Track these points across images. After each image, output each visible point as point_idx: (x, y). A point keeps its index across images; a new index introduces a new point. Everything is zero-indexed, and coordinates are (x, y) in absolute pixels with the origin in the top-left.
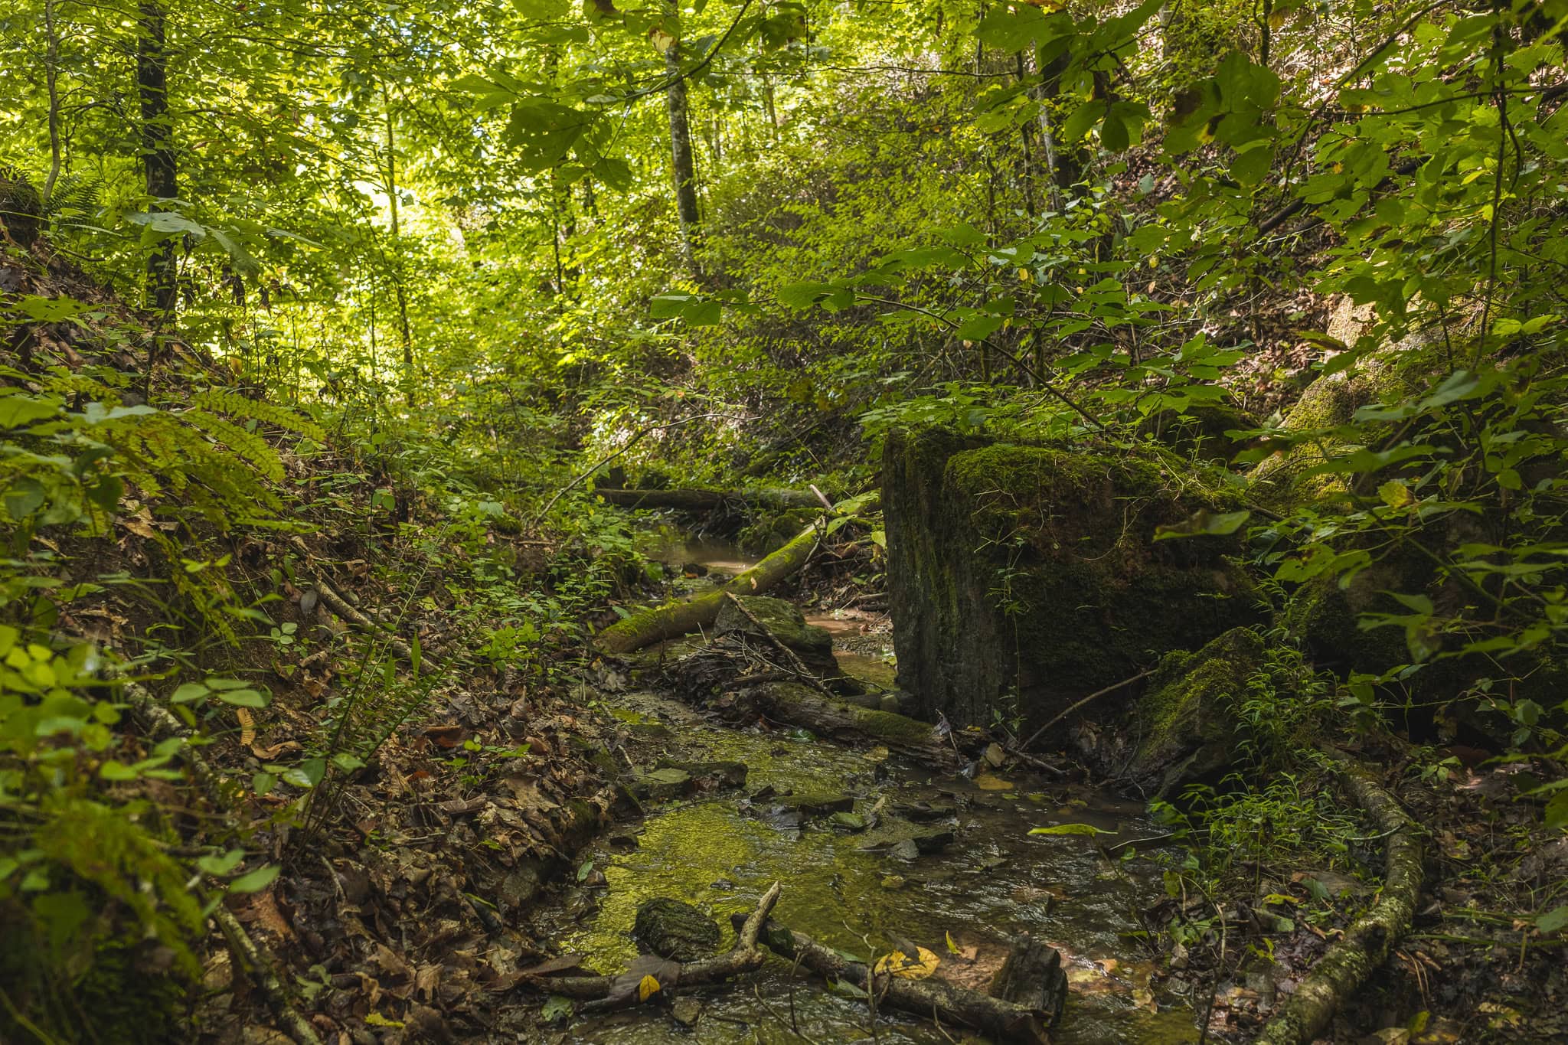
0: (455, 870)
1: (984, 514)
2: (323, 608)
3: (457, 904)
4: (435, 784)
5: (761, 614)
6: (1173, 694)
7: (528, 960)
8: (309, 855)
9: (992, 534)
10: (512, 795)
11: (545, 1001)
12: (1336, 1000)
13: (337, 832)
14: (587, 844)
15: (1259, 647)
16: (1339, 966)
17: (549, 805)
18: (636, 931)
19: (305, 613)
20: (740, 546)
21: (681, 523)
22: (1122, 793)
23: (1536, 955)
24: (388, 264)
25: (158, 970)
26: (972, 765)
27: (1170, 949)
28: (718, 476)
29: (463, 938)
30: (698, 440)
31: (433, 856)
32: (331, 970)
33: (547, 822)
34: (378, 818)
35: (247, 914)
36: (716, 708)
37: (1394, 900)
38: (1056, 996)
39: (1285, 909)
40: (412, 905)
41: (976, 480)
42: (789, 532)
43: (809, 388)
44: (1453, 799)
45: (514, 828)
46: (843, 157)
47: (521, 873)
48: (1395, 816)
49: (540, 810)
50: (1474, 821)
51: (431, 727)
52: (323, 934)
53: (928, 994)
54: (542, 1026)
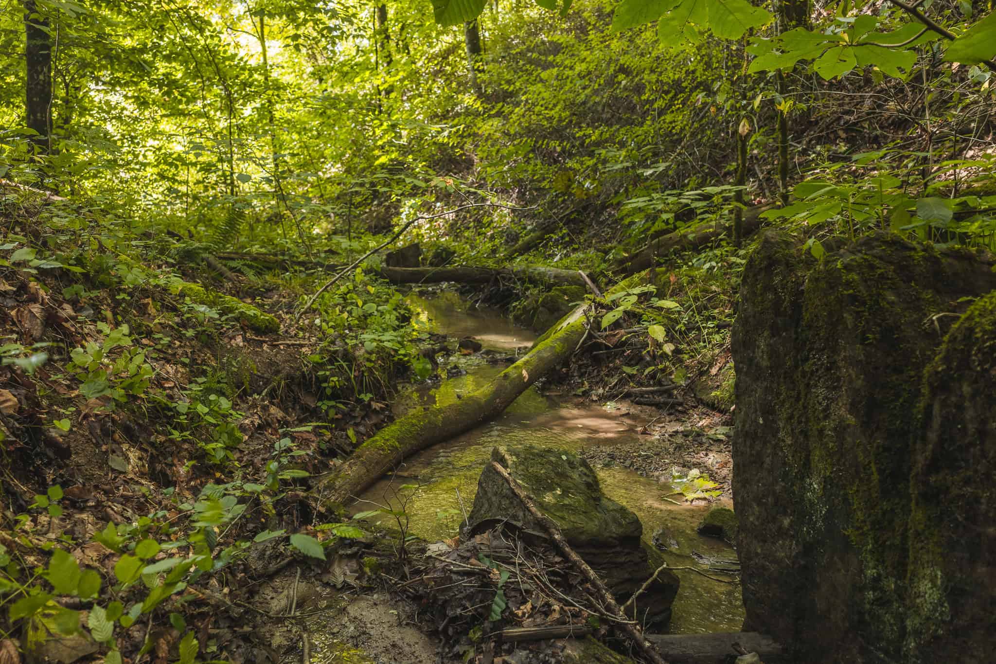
20: (511, 320)
28: (494, 251)
30: (479, 222)
43: (569, 180)
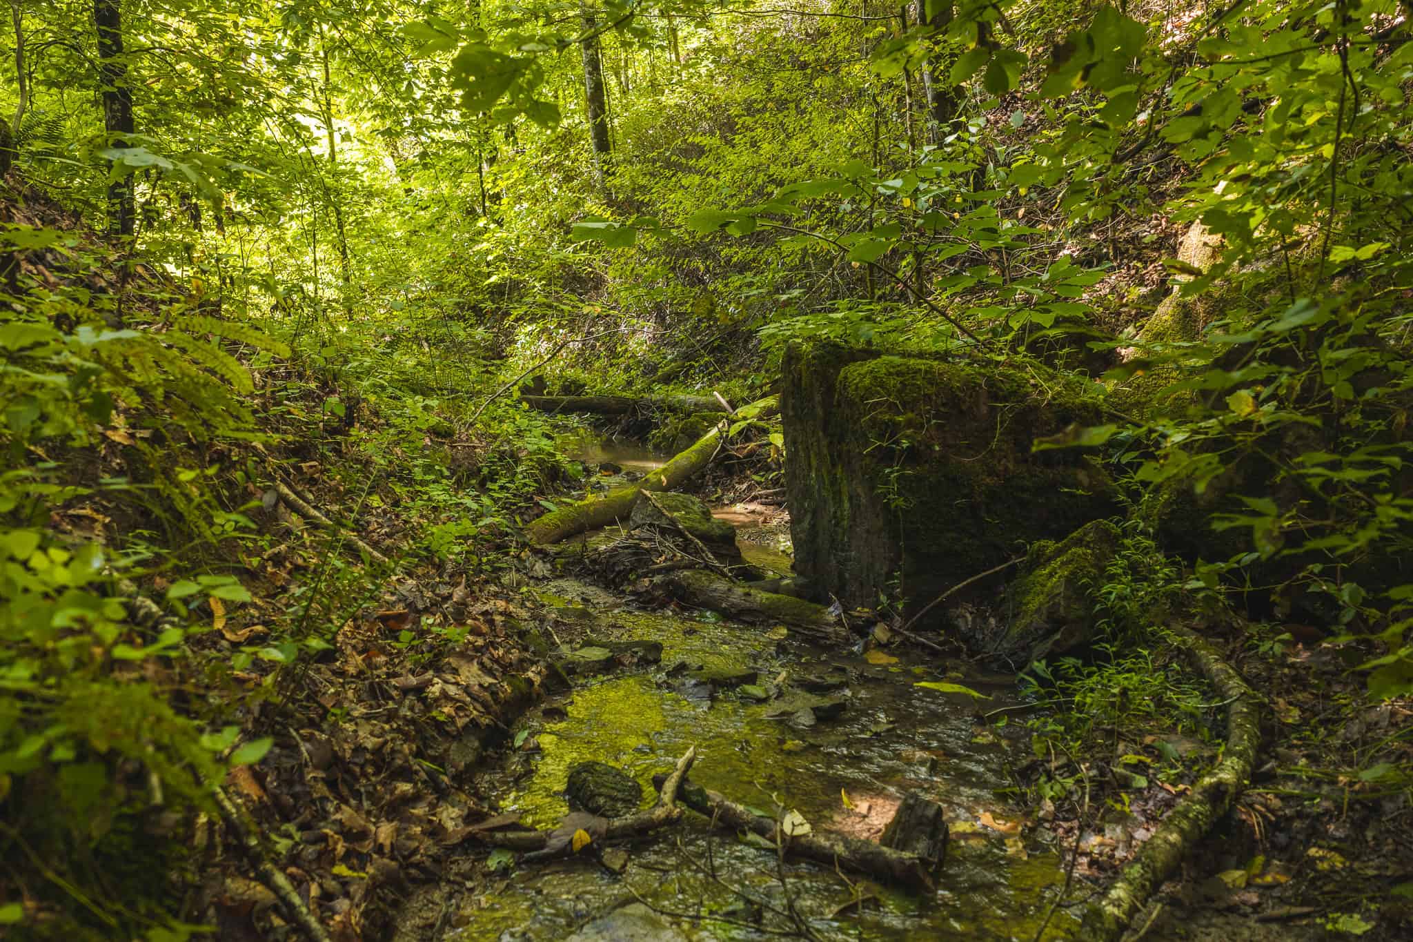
0: (407, 738)
1: (873, 420)
2: (282, 506)
3: (410, 769)
4: (387, 662)
5: (672, 509)
6: (1040, 579)
7: (473, 817)
8: (278, 727)
9: (881, 437)
10: (455, 671)
11: (490, 853)
12: (1185, 847)
13: (302, 706)
14: (522, 714)
15: (1117, 537)
16: (1187, 817)
17: (488, 680)
18: (568, 791)
19: (267, 511)
20: (650, 447)
21: (596, 426)
22: (994, 666)
23: (1358, 807)
24: (327, 190)
25: (164, 832)
26: (861, 642)
27: (1038, 804)
28: (630, 383)
29: (416, 798)
30: (611, 351)
31: (387, 727)
32: (301, 828)
33: (487, 696)
34: (337, 694)
36: (633, 593)
37: (1235, 759)
38: (939, 844)
39: (1140, 768)
40: (370, 770)
41: (867, 389)
42: (695, 435)
43: (712, 304)
44: (1286, 670)
45: (458, 701)
46: (740, 92)
47: (465, 741)
48: (1235, 687)
49: (481, 685)
50: (1305, 690)
51: (382, 612)
52: (292, 796)
53: (828, 844)
54: (487, 875)
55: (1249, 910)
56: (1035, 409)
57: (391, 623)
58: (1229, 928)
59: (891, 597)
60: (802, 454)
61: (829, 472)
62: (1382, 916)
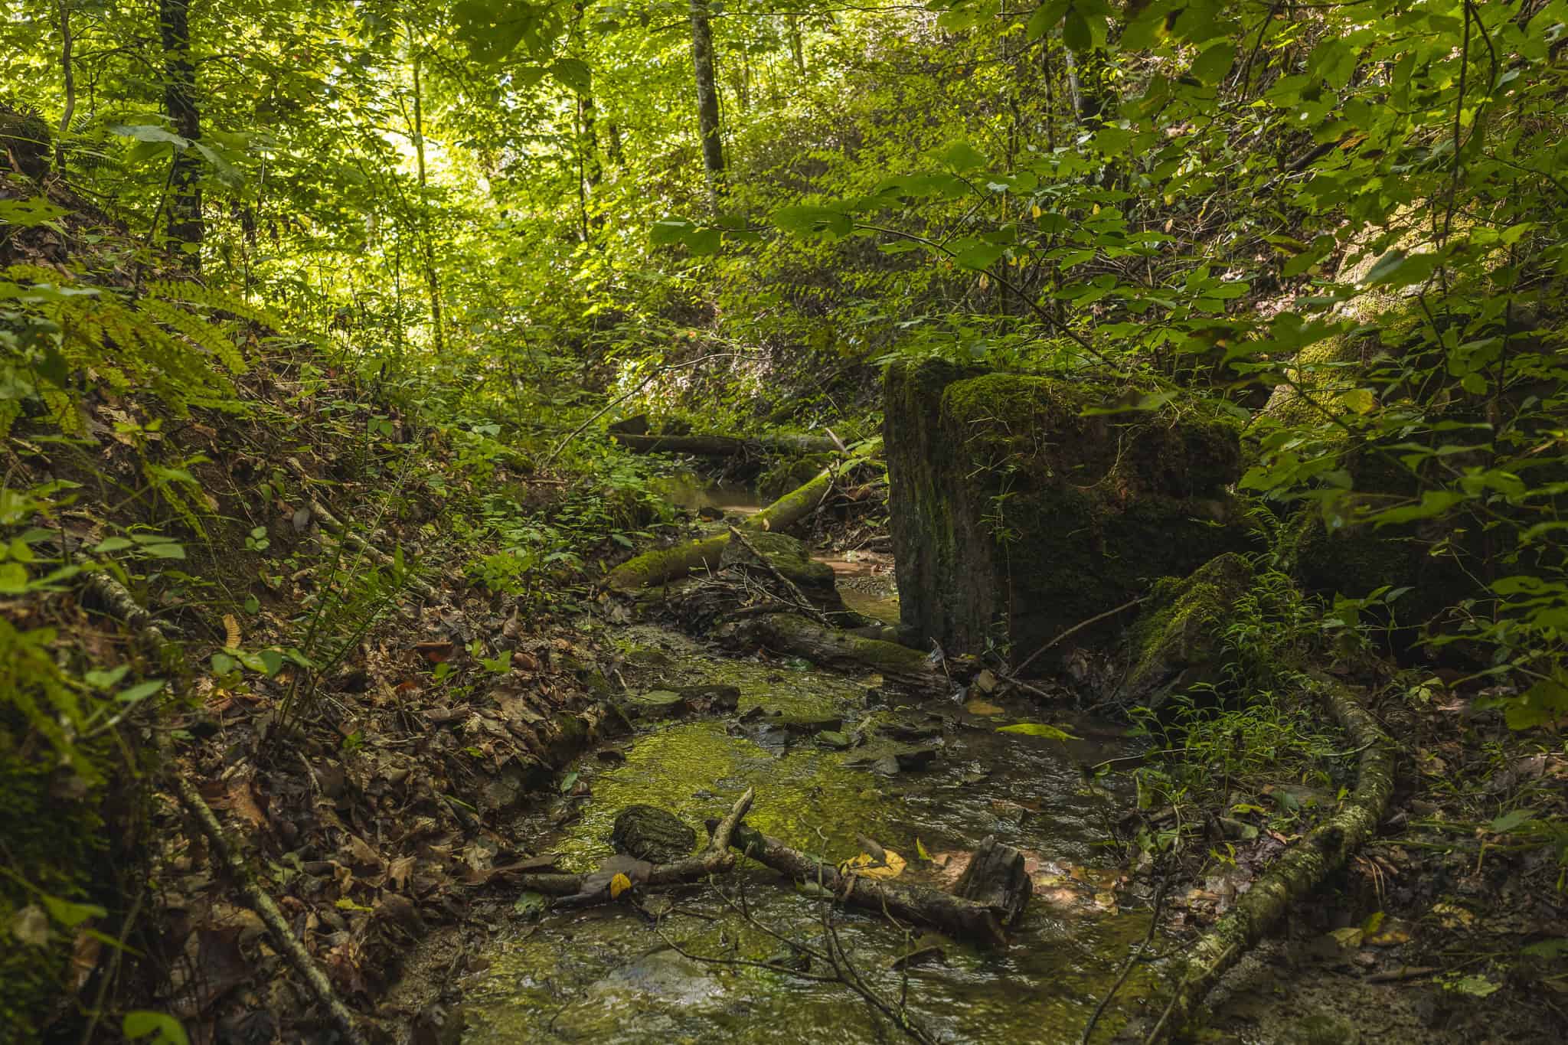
0: (435, 772)
1: (977, 442)
2: (316, 525)
3: (435, 802)
4: (423, 696)
5: (763, 548)
6: (1162, 619)
7: (503, 858)
8: (287, 753)
9: (985, 461)
10: (498, 706)
11: (518, 896)
12: (1289, 899)
13: (318, 733)
14: (575, 758)
15: (1248, 572)
16: (1294, 866)
17: (534, 717)
18: (614, 837)
19: (298, 530)
20: (758, 491)
21: (701, 470)
22: (1110, 717)
23: (1495, 861)
24: (412, 213)
25: (74, 796)
26: (963, 690)
27: (1136, 856)
28: (740, 424)
29: (438, 835)
31: (413, 759)
32: (304, 858)
33: (532, 734)
34: (360, 723)
35: (223, 804)
36: (716, 639)
37: (1358, 808)
38: (1018, 896)
39: (1251, 818)
40: (389, 802)
41: (971, 408)
42: (804, 476)
43: (830, 335)
44: (1431, 718)
45: (498, 737)
46: (870, 102)
47: (504, 781)
48: (1371, 733)
49: (524, 721)
50: (1452, 739)
51: (421, 643)
52: (297, 824)
53: (892, 893)
54: (514, 919)
55: (1361, 970)
56: (1161, 431)
57: (432, 655)
58: (1336, 989)
59: (999, 642)
60: (906, 485)
61: (934, 506)
62: (1510, 977)
